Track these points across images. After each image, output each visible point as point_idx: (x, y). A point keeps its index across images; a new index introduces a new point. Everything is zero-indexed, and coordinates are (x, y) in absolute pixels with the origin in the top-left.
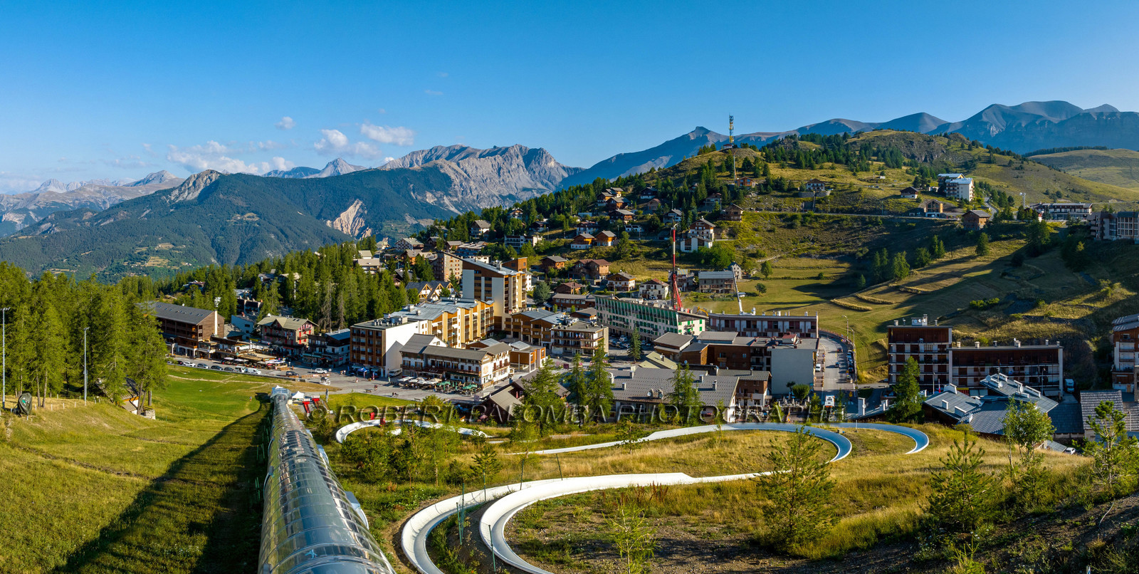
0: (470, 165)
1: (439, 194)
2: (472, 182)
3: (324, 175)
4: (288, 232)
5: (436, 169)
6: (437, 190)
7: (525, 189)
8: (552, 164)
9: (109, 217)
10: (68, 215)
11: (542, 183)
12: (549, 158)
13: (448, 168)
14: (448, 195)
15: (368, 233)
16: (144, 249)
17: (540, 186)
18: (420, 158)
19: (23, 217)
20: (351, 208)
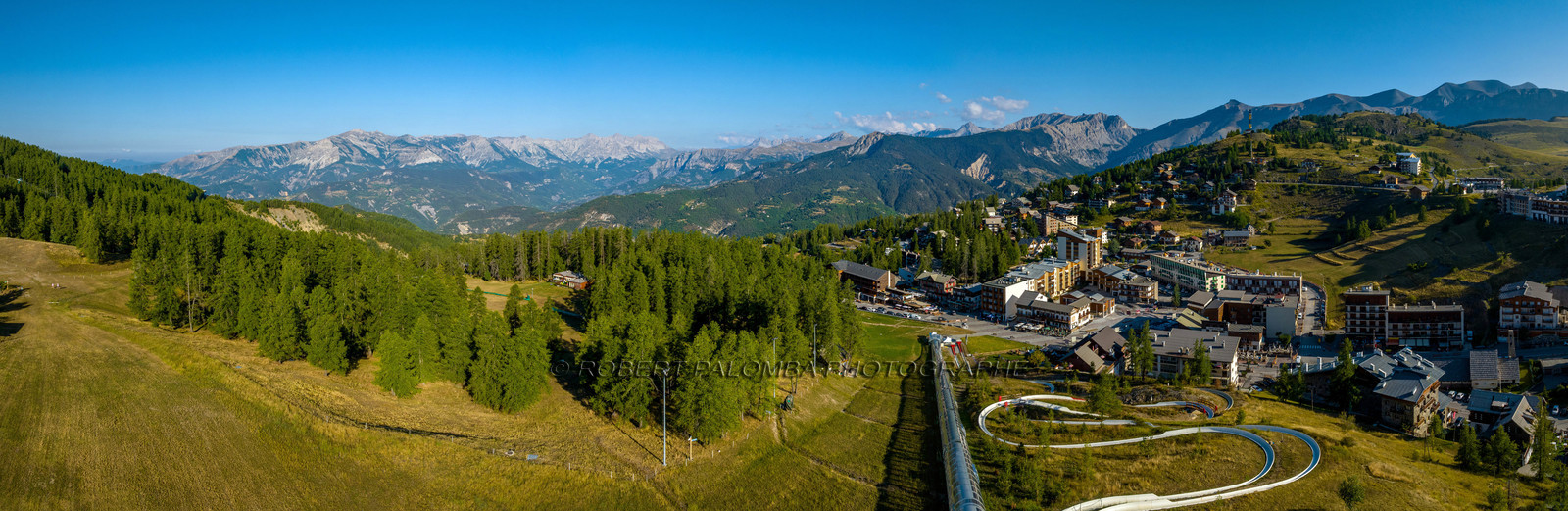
0: (1065, 127)
1: (1043, 149)
2: (1067, 141)
3: (959, 135)
4: (933, 177)
5: (1041, 130)
6: (1041, 146)
7: (1105, 145)
8: (1125, 127)
9: (803, 167)
10: (773, 165)
11: (1118, 140)
12: (1124, 123)
13: (1050, 129)
14: (1049, 150)
15: (992, 178)
16: (829, 191)
17: (1116, 143)
18: (1029, 122)
19: (740, 166)
20: (979, 160)
